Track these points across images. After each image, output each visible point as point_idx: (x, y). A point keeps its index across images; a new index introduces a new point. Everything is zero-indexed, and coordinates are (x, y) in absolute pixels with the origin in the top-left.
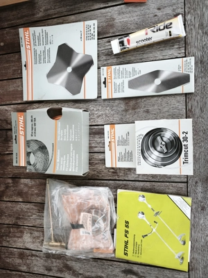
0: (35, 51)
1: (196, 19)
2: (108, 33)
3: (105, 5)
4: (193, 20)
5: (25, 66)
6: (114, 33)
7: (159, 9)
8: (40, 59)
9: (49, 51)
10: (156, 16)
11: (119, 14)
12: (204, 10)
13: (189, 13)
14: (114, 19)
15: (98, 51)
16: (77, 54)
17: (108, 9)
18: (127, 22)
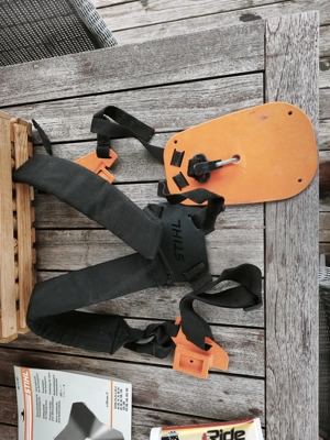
0: (38, 399)
1: (283, 425)
2: (148, 403)
3: (144, 361)
4: (278, 425)
5: (23, 414)
6: (157, 406)
7: (226, 393)
8: (45, 413)
9: (59, 405)
10: (221, 401)
11: (166, 380)
12: (295, 417)
13: (272, 413)
14: (158, 386)
15: (133, 424)
16: (101, 424)
17: (149, 367)
18: (176, 396)
